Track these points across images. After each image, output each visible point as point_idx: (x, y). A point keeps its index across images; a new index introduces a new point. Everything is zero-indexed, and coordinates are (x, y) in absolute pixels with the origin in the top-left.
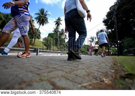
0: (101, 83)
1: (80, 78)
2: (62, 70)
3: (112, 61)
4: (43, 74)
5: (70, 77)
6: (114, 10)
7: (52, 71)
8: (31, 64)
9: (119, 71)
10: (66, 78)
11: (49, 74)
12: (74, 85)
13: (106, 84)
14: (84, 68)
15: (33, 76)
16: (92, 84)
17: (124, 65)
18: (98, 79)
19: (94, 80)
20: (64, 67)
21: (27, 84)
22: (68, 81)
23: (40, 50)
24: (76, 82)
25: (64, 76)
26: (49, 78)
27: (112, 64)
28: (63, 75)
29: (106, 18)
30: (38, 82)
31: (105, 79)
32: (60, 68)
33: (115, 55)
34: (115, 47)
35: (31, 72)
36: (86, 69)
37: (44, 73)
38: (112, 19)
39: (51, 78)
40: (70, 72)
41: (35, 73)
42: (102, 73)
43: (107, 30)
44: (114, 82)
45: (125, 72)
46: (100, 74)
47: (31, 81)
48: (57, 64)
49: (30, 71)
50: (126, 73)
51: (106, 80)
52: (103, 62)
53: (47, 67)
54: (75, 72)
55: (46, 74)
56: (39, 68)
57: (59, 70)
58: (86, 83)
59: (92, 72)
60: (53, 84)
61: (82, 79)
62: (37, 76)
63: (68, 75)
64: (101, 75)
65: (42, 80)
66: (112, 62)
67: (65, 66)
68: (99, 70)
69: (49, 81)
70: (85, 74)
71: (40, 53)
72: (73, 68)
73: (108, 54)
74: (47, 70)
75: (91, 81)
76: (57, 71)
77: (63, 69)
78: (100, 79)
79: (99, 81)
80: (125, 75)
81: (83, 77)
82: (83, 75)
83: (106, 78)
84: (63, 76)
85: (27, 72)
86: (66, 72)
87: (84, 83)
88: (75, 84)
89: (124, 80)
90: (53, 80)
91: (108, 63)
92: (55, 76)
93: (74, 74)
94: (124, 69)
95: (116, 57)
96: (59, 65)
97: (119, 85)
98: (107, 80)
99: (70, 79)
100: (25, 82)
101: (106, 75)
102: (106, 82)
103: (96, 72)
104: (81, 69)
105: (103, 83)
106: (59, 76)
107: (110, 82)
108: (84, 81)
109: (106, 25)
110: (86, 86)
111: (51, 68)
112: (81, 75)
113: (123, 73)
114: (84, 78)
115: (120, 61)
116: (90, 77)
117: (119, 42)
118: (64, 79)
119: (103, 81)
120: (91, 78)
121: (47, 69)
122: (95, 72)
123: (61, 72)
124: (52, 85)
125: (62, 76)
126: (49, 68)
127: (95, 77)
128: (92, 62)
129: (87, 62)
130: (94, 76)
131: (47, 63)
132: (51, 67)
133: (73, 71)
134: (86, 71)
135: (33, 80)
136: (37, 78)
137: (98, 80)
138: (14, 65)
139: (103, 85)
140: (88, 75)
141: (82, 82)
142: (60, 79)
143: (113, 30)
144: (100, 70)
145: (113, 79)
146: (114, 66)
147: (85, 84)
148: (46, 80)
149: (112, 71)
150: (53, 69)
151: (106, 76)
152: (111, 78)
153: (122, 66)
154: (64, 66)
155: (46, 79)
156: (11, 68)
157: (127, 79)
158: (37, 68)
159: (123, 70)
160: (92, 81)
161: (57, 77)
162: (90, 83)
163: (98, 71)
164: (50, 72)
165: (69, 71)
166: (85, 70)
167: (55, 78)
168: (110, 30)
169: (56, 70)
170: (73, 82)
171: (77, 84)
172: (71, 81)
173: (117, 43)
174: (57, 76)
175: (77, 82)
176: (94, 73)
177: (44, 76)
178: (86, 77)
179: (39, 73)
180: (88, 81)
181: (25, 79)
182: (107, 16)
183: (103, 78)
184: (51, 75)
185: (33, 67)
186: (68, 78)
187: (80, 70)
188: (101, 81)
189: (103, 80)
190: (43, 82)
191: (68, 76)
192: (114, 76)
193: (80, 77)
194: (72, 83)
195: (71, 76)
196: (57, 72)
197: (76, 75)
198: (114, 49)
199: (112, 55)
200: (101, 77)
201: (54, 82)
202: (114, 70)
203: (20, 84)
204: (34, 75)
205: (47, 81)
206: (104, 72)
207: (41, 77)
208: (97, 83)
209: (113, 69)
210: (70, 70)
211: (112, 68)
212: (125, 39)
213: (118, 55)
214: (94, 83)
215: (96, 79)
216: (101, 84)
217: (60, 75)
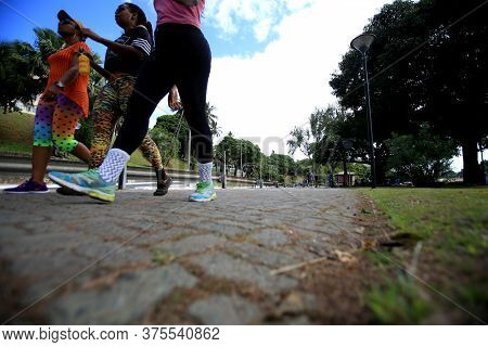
0: (330, 262)
1: (270, 253)
2: (214, 232)
3: (356, 201)
4: (159, 246)
5: (244, 251)
6: (363, 48)
7: (183, 236)
8: (109, 218)
9: (376, 230)
10: (229, 253)
11: (179, 244)
12: (256, 270)
13: (344, 264)
14: (279, 223)
15: (130, 252)
16: (308, 268)
17: (390, 212)
18: (322, 253)
19: (311, 256)
20: (219, 221)
21: (117, 274)
22: (238, 261)
23: (131, 172)
24: (262, 264)
25: (225, 248)
26: (179, 255)
27: (355, 211)
28: (222, 246)
29: (340, 72)
30: (149, 268)
31: (339, 253)
32: (208, 227)
33: (364, 184)
34: (365, 161)
35: (118, 239)
36: (284, 226)
37: (161, 241)
38: (355, 76)
39: (188, 255)
40: (239, 237)
41: (132, 244)
42: (331, 236)
43: (342, 110)
44: (365, 258)
45: (392, 230)
46: (324, 239)
47: (127, 266)
48: (197, 216)
49: (114, 240)
50: (394, 234)
51: (343, 256)
52: (332, 207)
53: (166, 223)
54: (255, 237)
55: (167, 245)
56: (140, 229)
57: (206, 232)
58: (291, 263)
59: (302, 236)
60: (197, 271)
61: (276, 254)
62: (140, 251)
63: (237, 244)
64: (328, 242)
65: (162, 263)
66: (357, 205)
67: (221, 219)
68: (321, 229)
69: (182, 264)
70: (284, 239)
71: (131, 182)
72: (247, 225)
73: (345, 182)
74: (168, 232)
75: (303, 260)
76: (200, 234)
77: (217, 228)
78: (327, 252)
79: (324, 258)
80: (393, 238)
81: (280, 249)
82: (279, 245)
83: (342, 251)
84: (221, 249)
85: (106, 241)
86: (228, 238)
87: (284, 265)
88: (259, 268)
89: (390, 250)
90: (195, 260)
91: (344, 209)
92: (197, 250)
93: (254, 242)
94: (389, 222)
95: (367, 190)
96: (202, 219)
97: (376, 264)
98: (346, 253)
99: (244, 255)
100: (109, 270)
101: (343, 242)
102: (344, 259)
103: (316, 235)
104: (271, 227)
105: (335, 263)
106: (209, 249)
107: (354, 259)
108: (282, 261)
109: (338, 94)
110: (291, 271)
111: (178, 227)
112: (274, 244)
113: (387, 235)
114: (280, 252)
115: (378, 201)
116: (297, 249)
117: (375, 145)
118: (226, 256)
119: (335, 258)
120: (303, 251)
121: (167, 229)
122: (312, 234)
123: (211, 237)
124: (194, 273)
125: (217, 248)
126: (172, 226)
127: (312, 249)
128: (298, 208)
129: (285, 206)
130: (308, 246)
131: (162, 212)
132: (178, 223)
133: (247, 234)
134: (285, 233)
135: (134, 264)
136: (146, 258)
137: (321, 256)
138: (52, 223)
139: (336, 267)
140: (293, 244)
141: (278, 262)
142: (215, 256)
143: (360, 109)
144: (324, 229)
145: (361, 250)
146: (363, 216)
147: (287, 268)
148: (173, 261)
149: (358, 230)
150: (187, 231)
151: (342, 243)
152: (355, 249)
153: (383, 216)
154: (217, 219)
155: (172, 258)
156: (47, 232)
157: (396, 250)
158: (133, 228)
159: (387, 225)
160: (305, 258)
161: (205, 253)
162: (300, 265)
163: (319, 232)
164: (178, 239)
165: (237, 235)
166: (281, 229)
167: (197, 254)
168: (350, 111)
169: (195, 232)
170: (253, 264)
171: (265, 268)
172: (248, 260)
173: (370, 150)
174: (204, 249)
175: (265, 262)
176: (309, 238)
177: (163, 251)
178: (287, 250)
179: (145, 242)
180: (295, 258)
181: (108, 262)
182: (343, 66)
183: (334, 249)
184: (186, 246)
185: (120, 225)
186: (238, 252)
187: (268, 231)
188: (329, 258)
189: (337, 255)
190: (164, 268)
191: (238, 248)
192: (363, 243)
193: (271, 249)
194: (250, 267)
195: (244, 248)
196: (201, 237)
197: (260, 245)
198: (360, 166)
199: (357, 185)
200: (329, 247)
201: (200, 267)
202: (363, 228)
203: (96, 275)
204: (130, 248)
205: (176, 265)
206: (337, 233)
207: (156, 254)
208: (320, 263)
209: (360, 225)
210: (239, 231)
211: (357, 222)
212: (391, 137)
213: (373, 185)
214: (313, 265)
215: (316, 253)
216: (330, 265)
217: (211, 246)
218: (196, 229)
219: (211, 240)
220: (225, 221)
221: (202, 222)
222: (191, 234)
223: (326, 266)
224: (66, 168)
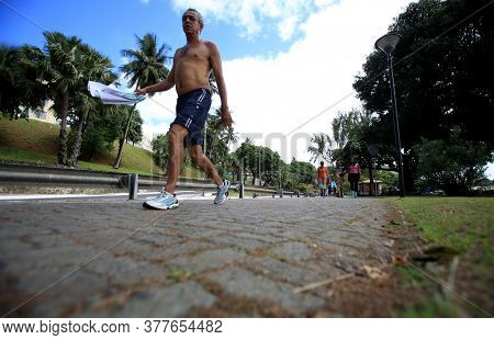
0: (359, 278)
1: (294, 269)
2: (232, 246)
3: (385, 212)
4: (173, 261)
5: (265, 267)
6: (388, 48)
7: (200, 250)
8: (120, 231)
9: (406, 243)
10: (249, 269)
11: (195, 260)
12: (280, 289)
13: (374, 280)
14: (302, 236)
15: (144, 268)
16: (334, 285)
17: (421, 223)
18: (350, 268)
19: (337, 272)
20: (237, 234)
21: (129, 292)
22: (259, 277)
23: (143, 181)
24: (285, 281)
25: (245, 264)
26: (196, 271)
27: (383, 222)
28: (241, 261)
29: (364, 74)
30: (163, 285)
31: (368, 269)
32: (226, 240)
33: (391, 193)
34: (392, 168)
35: (130, 254)
36: (307, 239)
37: (177, 256)
38: (381, 78)
39: (204, 272)
40: (260, 252)
41: (145, 260)
42: (358, 249)
43: (367, 114)
44: (395, 274)
45: (424, 243)
46: (351, 253)
47: (141, 284)
48: (214, 229)
49: (126, 254)
50: (426, 247)
51: (373, 271)
52: (358, 218)
53: (181, 237)
54: (277, 251)
55: (182, 261)
56: (153, 242)
57: (224, 246)
58: (315, 280)
59: (328, 250)
60: (216, 288)
61: (299, 270)
62: (154, 266)
63: (258, 260)
64: (355, 256)
65: (178, 280)
66: (385, 216)
67: (240, 231)
68: (347, 242)
69: (199, 281)
70: (308, 254)
71: (142, 192)
72: (268, 239)
73: (371, 191)
74: (183, 246)
75: (329, 277)
76: (217, 248)
77: (236, 241)
78: (355, 268)
79: (353, 275)
80: (426, 252)
81: (303, 264)
82: (302, 260)
83: (371, 266)
84: (240, 265)
85: (117, 255)
86: (248, 253)
87: (309, 282)
88: (282, 285)
89: (423, 266)
90: (212, 277)
91: (371, 220)
92: (214, 266)
93: (275, 257)
94: (420, 234)
95: (394, 200)
96: (219, 231)
97: (410, 282)
98: (376, 269)
99: (266, 271)
100: (120, 288)
101: (372, 257)
102: (374, 276)
103: (341, 248)
104: (294, 241)
105: (364, 280)
106: (227, 265)
107: (384, 274)
108: (307, 278)
109: (362, 97)
110: (317, 288)
111: (193, 240)
112: (297, 258)
113: (419, 249)
114: (305, 267)
115: (408, 211)
116: (322, 263)
117: (402, 151)
118: (246, 272)
119: (363, 274)
120: (328, 267)
121: (181, 243)
122: (337, 247)
123: (229, 252)
124: (212, 291)
125: (237, 264)
126: (188, 239)
127: (338, 264)
128: (322, 220)
129: (307, 218)
130: (335, 261)
131: (176, 224)
132: (194, 236)
133: (269, 248)
134: (309, 247)
135: (147, 281)
136: (161, 274)
137: (348, 272)
138: (59, 236)
139: (366, 284)
140: (318, 259)
141: (302, 279)
142: (234, 273)
143: (386, 112)
144: (350, 242)
145: (391, 265)
146: (392, 228)
147: (312, 286)
148: (189, 278)
149: (387, 243)
150: (204, 245)
151: (370, 258)
152: (385, 265)
153: (414, 227)
154: (236, 231)
155: (188, 275)
156: (55, 245)
157: (430, 265)
158: (146, 242)
159: (418, 237)
160: (332, 275)
161: (223, 268)
162: (327, 282)
163: (346, 246)
164: (194, 254)
165: (257, 249)
166: (305, 242)
167: (215, 270)
168: (375, 115)
169: (211, 245)
170: (276, 281)
171: (288, 285)
172: (270, 277)
173: (397, 156)
174: (222, 265)
175: (288, 279)
176: (334, 252)
177: (178, 267)
178: (312, 266)
179: (159, 257)
180: (320, 274)
181: (119, 278)
182: (367, 67)
183: (362, 265)
185: (131, 238)
186: (258, 268)
187: (290, 245)
188: (357, 274)
189: (365, 271)
190: (180, 285)
191: (258, 263)
192: (394, 258)
193: (294, 264)
194: (272, 284)
195: (265, 264)
196: (219, 251)
197: (282, 260)
198: (387, 174)
199: (385, 194)
200: (357, 262)
201: (218, 285)
202: (393, 241)
203: (107, 294)
204: (143, 263)
205: (192, 283)
206: (365, 246)
207: (171, 271)
208: (347, 279)
209: (390, 238)
210: (260, 245)
211: (387, 234)
212: (421, 142)
213: (401, 194)
214: (340, 281)
215: (344, 270)
216: (359, 282)
217: (229, 261)
218: (213, 242)
219: (229, 255)
220: (244, 235)
221: (219, 235)
222: (209, 248)
223: (354, 283)
224: (74, 177)
